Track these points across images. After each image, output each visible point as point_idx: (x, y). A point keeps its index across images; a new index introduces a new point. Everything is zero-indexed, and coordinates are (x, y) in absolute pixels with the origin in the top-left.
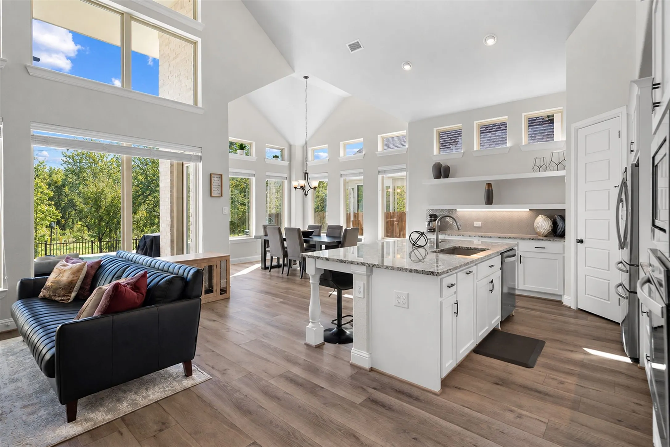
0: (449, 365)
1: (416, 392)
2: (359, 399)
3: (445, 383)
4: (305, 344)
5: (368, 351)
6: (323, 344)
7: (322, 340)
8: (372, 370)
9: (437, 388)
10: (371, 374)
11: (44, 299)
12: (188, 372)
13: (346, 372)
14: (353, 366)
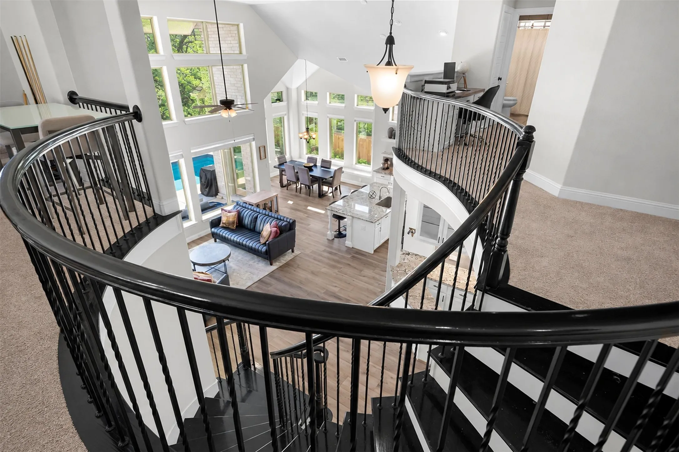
0: (377, 246)
1: (365, 253)
2: (349, 256)
3: (375, 251)
4: (327, 239)
5: (351, 242)
6: (334, 239)
7: (333, 237)
8: (353, 248)
9: (372, 252)
10: (353, 249)
11: (223, 227)
12: (293, 251)
13: (344, 249)
14: (346, 246)
